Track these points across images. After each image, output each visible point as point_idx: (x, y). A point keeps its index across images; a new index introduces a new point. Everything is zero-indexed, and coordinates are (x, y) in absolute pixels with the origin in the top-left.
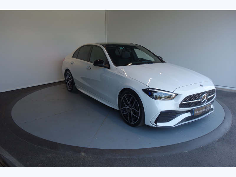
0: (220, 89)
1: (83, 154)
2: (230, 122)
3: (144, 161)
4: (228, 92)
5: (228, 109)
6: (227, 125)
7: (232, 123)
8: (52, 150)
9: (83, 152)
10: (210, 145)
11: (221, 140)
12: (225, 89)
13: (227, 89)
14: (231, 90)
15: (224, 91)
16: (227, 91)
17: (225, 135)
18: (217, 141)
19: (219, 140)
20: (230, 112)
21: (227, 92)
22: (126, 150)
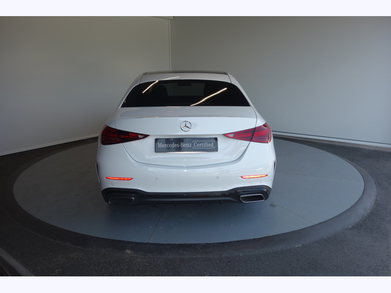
0: (358, 146)
1: (129, 252)
2: (373, 198)
5: (371, 177)
6: (369, 204)
7: (376, 200)
8: (79, 247)
9: (129, 249)
10: (339, 234)
11: (357, 227)
12: (366, 146)
13: (370, 146)
14: (377, 147)
15: (365, 149)
16: (370, 149)
17: (364, 218)
18: (351, 229)
19: (353, 227)
20: (374, 182)
22: (199, 244)
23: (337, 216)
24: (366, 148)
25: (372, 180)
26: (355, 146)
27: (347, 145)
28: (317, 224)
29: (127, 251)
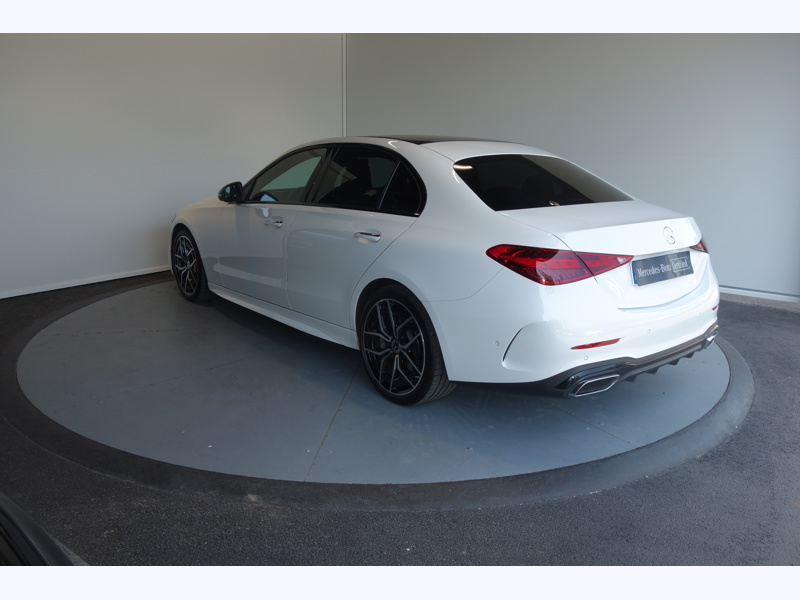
1: (253, 498)
2: (747, 401)
4: (746, 307)
5: (743, 360)
6: (737, 412)
7: (752, 405)
8: (151, 488)
9: (253, 493)
10: (676, 471)
11: (713, 457)
13: (744, 297)
14: (758, 299)
15: (734, 304)
16: (744, 302)
17: (728, 441)
18: (700, 461)
19: (705, 456)
20: (749, 369)
21: (741, 305)
22: (395, 485)
23: (672, 435)
24: (735, 300)
25: (746, 364)
29: (250, 496)
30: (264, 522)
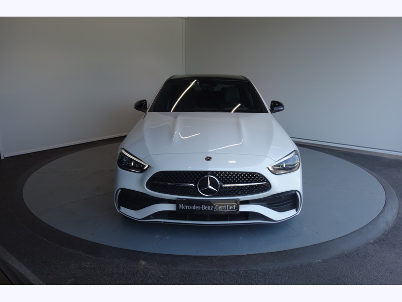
0: (378, 155)
1: (143, 263)
2: (395, 211)
3: (246, 276)
5: (392, 189)
6: (390, 217)
7: (398, 213)
8: (91, 256)
9: (143, 260)
10: (360, 249)
11: (381, 241)
13: (390, 155)
14: (397, 156)
15: (385, 158)
16: (391, 158)
17: (387, 233)
18: (373, 244)
19: (375, 241)
20: (395, 194)
21: (389, 159)
22: (215, 257)
23: (358, 230)
24: (386, 157)
25: (394, 191)
26: (375, 155)
27: (366, 154)
28: (337, 238)
29: (141, 261)
30: (149, 276)
